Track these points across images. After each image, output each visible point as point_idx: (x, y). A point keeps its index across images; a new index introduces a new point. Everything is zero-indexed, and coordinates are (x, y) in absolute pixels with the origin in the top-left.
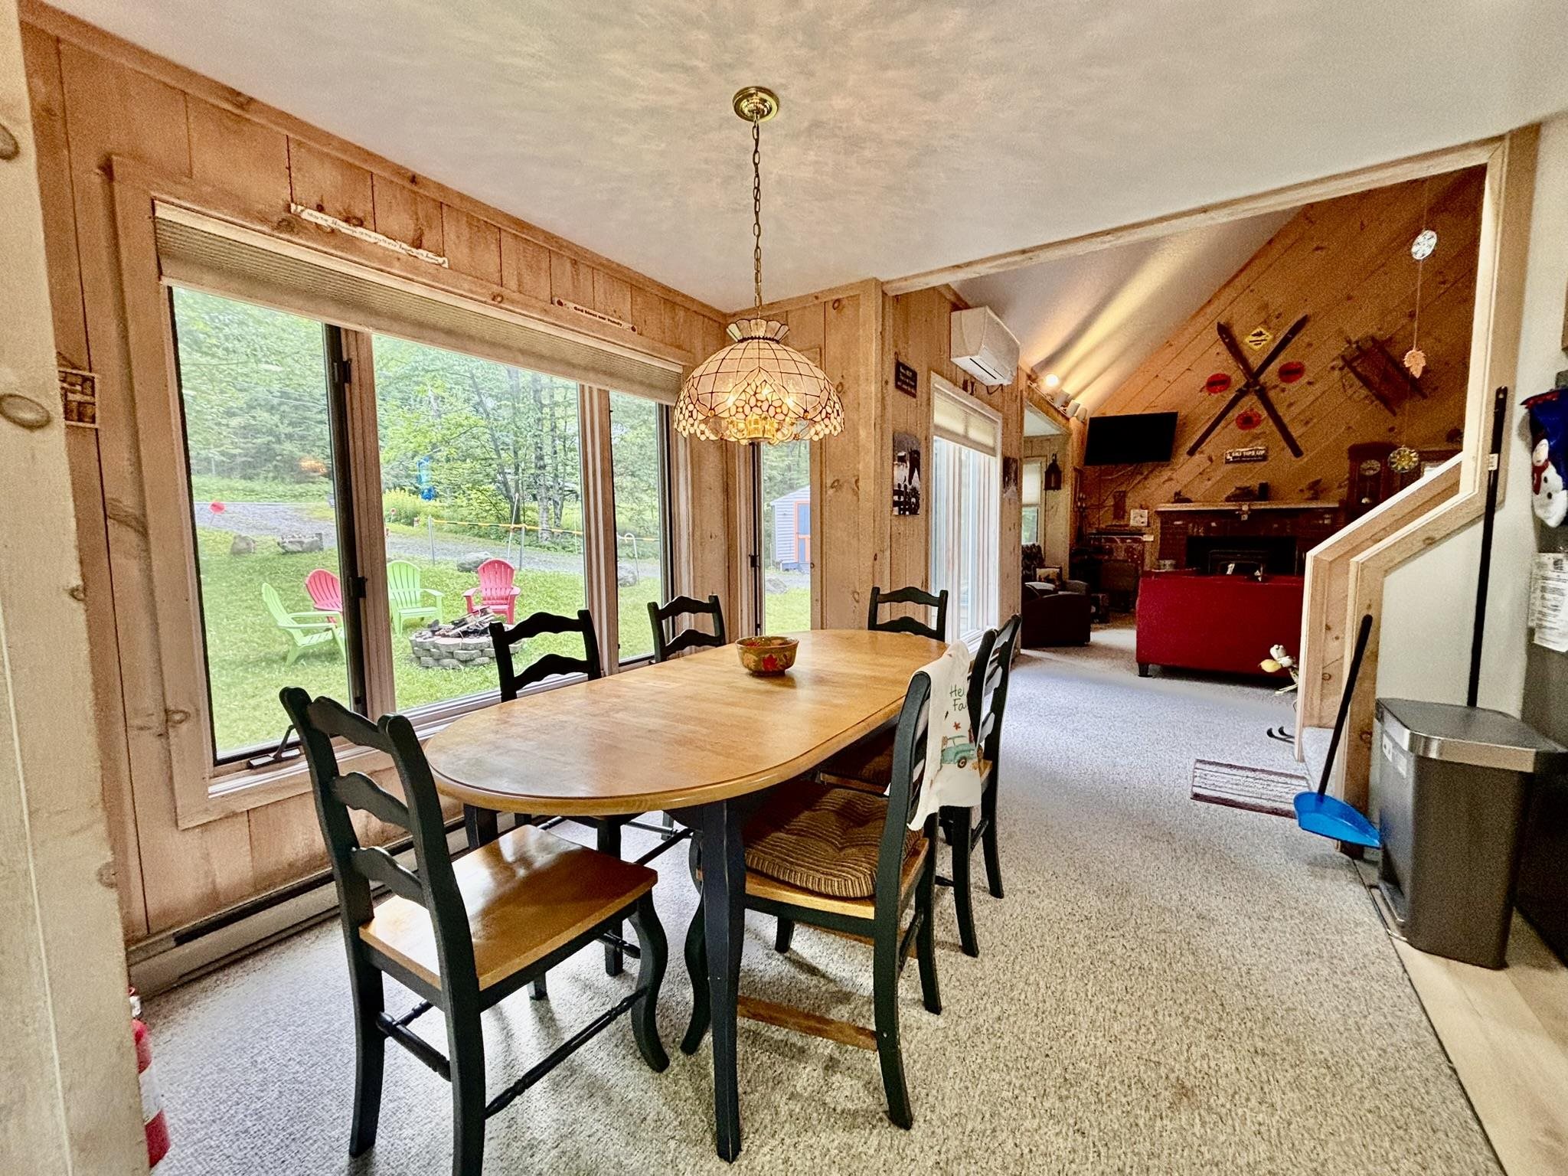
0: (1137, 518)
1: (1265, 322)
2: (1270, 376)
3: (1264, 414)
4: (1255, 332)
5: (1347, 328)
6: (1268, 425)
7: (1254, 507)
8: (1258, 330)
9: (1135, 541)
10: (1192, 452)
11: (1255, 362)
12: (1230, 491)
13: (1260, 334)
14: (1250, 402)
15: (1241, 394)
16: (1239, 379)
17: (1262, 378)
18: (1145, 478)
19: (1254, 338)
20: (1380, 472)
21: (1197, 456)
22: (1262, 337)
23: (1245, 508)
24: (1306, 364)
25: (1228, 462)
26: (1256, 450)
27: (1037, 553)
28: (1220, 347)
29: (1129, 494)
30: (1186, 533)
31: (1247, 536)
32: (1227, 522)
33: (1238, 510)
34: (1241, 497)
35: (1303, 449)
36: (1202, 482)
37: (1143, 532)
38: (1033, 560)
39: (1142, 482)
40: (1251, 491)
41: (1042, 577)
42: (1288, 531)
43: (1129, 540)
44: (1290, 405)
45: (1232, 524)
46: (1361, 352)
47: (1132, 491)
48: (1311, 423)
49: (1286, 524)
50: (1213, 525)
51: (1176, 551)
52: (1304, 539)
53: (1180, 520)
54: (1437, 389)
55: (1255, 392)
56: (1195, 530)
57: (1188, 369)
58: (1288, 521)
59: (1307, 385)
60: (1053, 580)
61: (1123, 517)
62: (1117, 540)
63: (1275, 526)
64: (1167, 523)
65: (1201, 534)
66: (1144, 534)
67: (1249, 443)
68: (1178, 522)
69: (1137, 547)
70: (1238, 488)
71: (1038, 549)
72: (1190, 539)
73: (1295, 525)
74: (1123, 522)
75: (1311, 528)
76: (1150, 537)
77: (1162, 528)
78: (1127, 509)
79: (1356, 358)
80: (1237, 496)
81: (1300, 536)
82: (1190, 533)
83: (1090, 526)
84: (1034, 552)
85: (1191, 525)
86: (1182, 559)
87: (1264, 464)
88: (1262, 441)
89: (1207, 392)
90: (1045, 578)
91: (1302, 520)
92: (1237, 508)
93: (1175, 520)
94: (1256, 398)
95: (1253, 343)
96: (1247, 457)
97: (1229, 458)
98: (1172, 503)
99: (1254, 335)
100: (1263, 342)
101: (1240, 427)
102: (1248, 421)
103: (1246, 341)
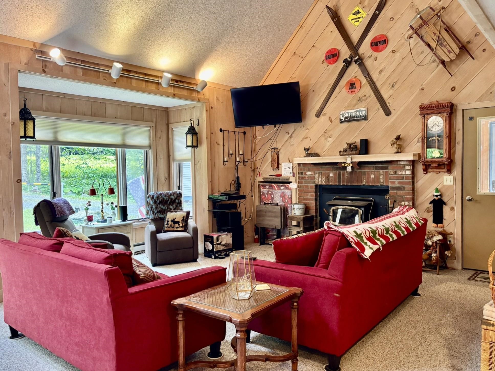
0: (286, 170)
1: (361, 3)
2: (365, 48)
3: (364, 80)
4: (354, 12)
6: (367, 90)
7: (354, 160)
8: (356, 9)
9: (287, 188)
10: (318, 115)
11: (355, 37)
12: (342, 146)
13: (358, 12)
14: (354, 69)
15: (347, 63)
16: (345, 53)
17: (361, 50)
18: (291, 137)
19: (354, 17)
21: (322, 117)
22: (359, 15)
23: (349, 161)
24: (390, 35)
25: (341, 121)
26: (360, 111)
27: (176, 199)
28: (333, 27)
29: (281, 151)
30: (314, 182)
31: (354, 184)
32: (339, 174)
33: (345, 163)
34: (348, 150)
35: (391, 109)
36: (326, 139)
37: (290, 181)
38: (170, 204)
39: (288, 141)
40: (356, 146)
41: (170, 220)
42: (382, 180)
43: (282, 188)
44: (381, 71)
45: (344, 175)
46: (424, 22)
47: (283, 148)
48: (396, 87)
49: (380, 175)
50: (331, 175)
51: (309, 197)
52: (393, 188)
53: (310, 171)
54: (484, 50)
55: (356, 61)
56: (320, 179)
57: (313, 46)
58: (381, 172)
59: (391, 53)
60: (178, 222)
61: (278, 167)
62: (275, 186)
63: (372, 176)
64: (302, 174)
65: (324, 183)
66: (290, 183)
67: (355, 105)
68: (309, 173)
69: (288, 193)
70: (348, 144)
71: (177, 196)
72: (316, 186)
73: (386, 175)
74: (278, 173)
75: (398, 178)
76: (294, 186)
77: (299, 178)
78: (280, 162)
79: (421, 26)
80: (345, 150)
81: (391, 185)
82: (317, 182)
83: (260, 176)
84: (172, 199)
85: (317, 175)
86: (312, 204)
87: (365, 122)
88: (364, 103)
89: (326, 64)
90: (172, 221)
91: (391, 171)
92: (344, 161)
93: (308, 171)
94: (357, 67)
95: (353, 21)
96: (354, 117)
97: (342, 118)
98: (305, 157)
99: (354, 14)
100: (360, 20)
101: (349, 92)
102: (353, 87)
103: (348, 19)
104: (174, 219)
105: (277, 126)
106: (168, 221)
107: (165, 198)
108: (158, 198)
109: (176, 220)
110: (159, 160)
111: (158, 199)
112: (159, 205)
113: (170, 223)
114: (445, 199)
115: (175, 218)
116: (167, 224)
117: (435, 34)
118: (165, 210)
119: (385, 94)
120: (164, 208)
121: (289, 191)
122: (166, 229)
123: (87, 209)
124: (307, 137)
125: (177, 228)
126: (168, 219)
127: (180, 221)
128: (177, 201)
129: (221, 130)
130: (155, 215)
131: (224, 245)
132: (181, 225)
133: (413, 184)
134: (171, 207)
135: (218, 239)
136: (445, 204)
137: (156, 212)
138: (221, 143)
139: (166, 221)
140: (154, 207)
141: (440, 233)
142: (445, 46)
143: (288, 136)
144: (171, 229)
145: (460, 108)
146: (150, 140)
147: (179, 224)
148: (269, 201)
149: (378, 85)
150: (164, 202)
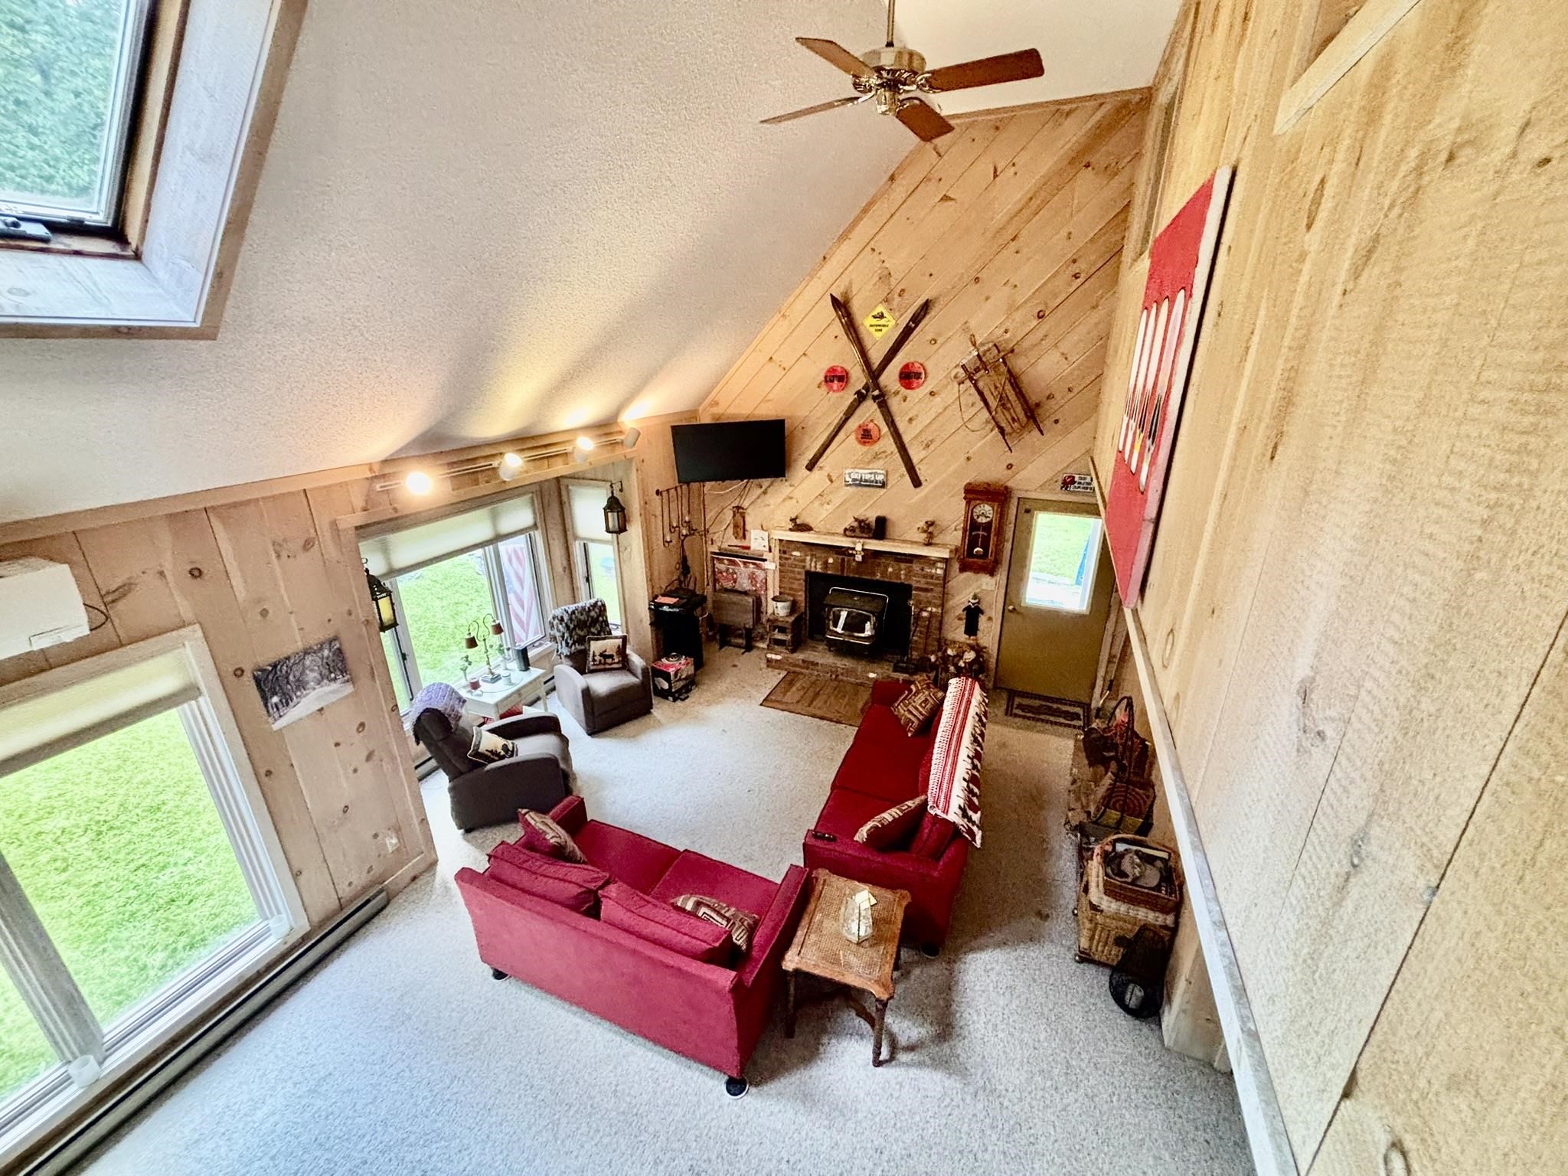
0: (757, 541)
1: (886, 300)
2: (890, 378)
3: (885, 429)
4: (875, 313)
5: (972, 323)
6: (888, 444)
7: (866, 547)
8: (880, 309)
9: (758, 567)
10: (810, 467)
11: (876, 357)
12: (850, 522)
13: (881, 316)
14: (870, 409)
15: (861, 397)
16: (859, 379)
17: (884, 380)
18: (765, 493)
19: (875, 322)
20: (991, 521)
21: (816, 472)
22: (882, 322)
23: (859, 547)
24: (929, 366)
25: (847, 484)
26: (875, 473)
27: (599, 615)
28: (838, 329)
29: (749, 511)
30: (804, 567)
31: (863, 576)
32: (843, 560)
33: (853, 549)
34: (858, 531)
35: (922, 479)
36: (822, 505)
37: (764, 558)
38: (590, 627)
39: (760, 498)
40: (868, 525)
41: (597, 653)
42: (902, 577)
43: (751, 566)
44: (911, 420)
45: (848, 563)
46: (982, 363)
47: (752, 507)
48: (932, 447)
49: (900, 570)
50: (831, 561)
51: (795, 586)
52: (918, 589)
53: (798, 551)
54: (1056, 421)
55: (875, 398)
56: (813, 564)
57: (804, 354)
58: (903, 566)
59: (928, 396)
60: (611, 656)
61: (744, 537)
62: (740, 563)
63: (890, 570)
64: (785, 553)
65: (819, 570)
66: (765, 560)
67: (869, 463)
68: (797, 554)
69: (760, 574)
70: (856, 520)
71: (600, 610)
72: (808, 573)
73: (909, 572)
74: (745, 543)
75: (925, 577)
76: (771, 566)
77: (780, 558)
78: (748, 527)
79: (977, 370)
80: (852, 529)
81: (914, 585)
82: (808, 567)
83: (713, 544)
84: (593, 616)
85: (808, 558)
86: (801, 597)
87: (881, 492)
88: (881, 462)
89: (824, 388)
90: (601, 655)
91: (916, 567)
92: (852, 546)
93: (795, 550)
94: (875, 406)
95: (872, 329)
96: (866, 481)
97: (848, 479)
98: (791, 530)
99: (874, 317)
100: (885, 329)
101: (860, 442)
102: (866, 436)
103: (866, 324)
104: (602, 651)
106: (594, 656)
107: (582, 618)
108: (572, 618)
109: (607, 652)
110: (551, 542)
111: (572, 621)
112: (574, 631)
113: (597, 658)
114: (983, 606)
115: (605, 650)
116: (594, 660)
117: (996, 388)
118: (585, 638)
119: (915, 455)
120: (582, 633)
121: (762, 572)
122: (592, 668)
123: (464, 670)
124: (791, 498)
125: (610, 664)
126: (593, 651)
127: (614, 654)
128: (600, 619)
129: (658, 493)
130: (571, 647)
131: (685, 679)
132: (616, 660)
133: (944, 588)
134: (593, 630)
135: (676, 674)
136: (982, 612)
137: (570, 642)
138: (658, 513)
139: (591, 655)
140: (566, 635)
141: (972, 648)
142: (1008, 410)
143: (760, 491)
144: (602, 667)
145: (1017, 494)
146: (535, 513)
147: (612, 659)
148: (728, 585)
149: (906, 439)
150: (581, 624)
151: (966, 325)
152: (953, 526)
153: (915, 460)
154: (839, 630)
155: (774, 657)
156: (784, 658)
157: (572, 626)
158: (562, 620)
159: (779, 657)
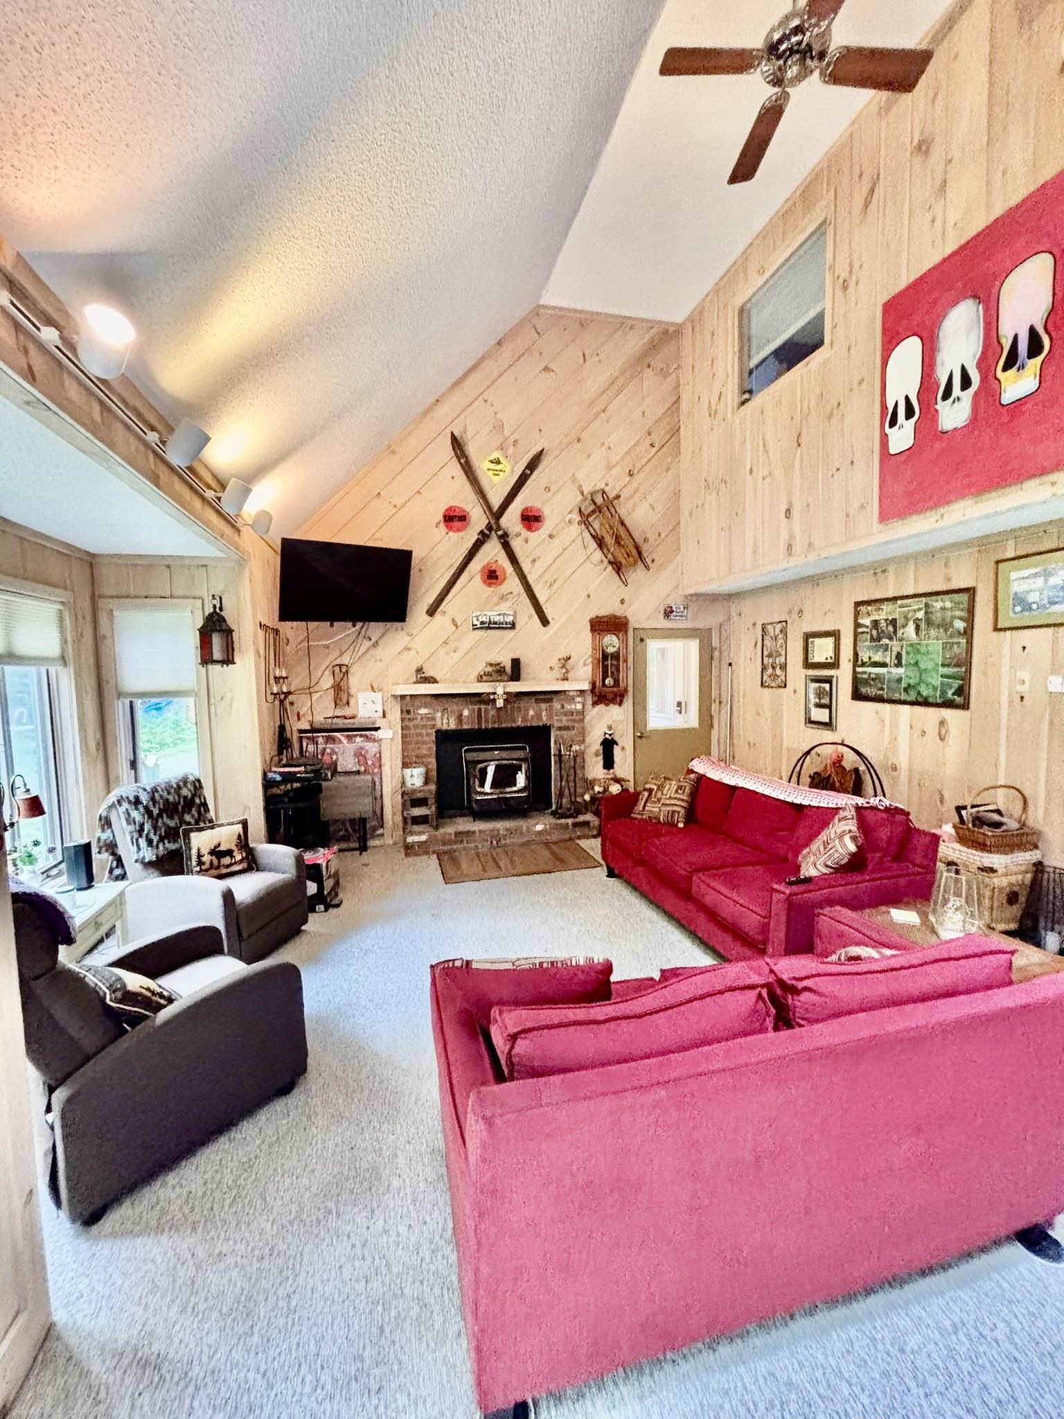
0: (366, 706)
1: (502, 448)
2: (511, 520)
3: (509, 569)
4: (492, 458)
5: (580, 476)
6: (512, 583)
7: (508, 690)
8: (496, 455)
9: (369, 739)
10: (432, 612)
11: (495, 499)
12: (481, 667)
13: (498, 462)
14: (492, 552)
15: (483, 537)
16: (480, 519)
17: (504, 521)
18: (375, 645)
19: (493, 466)
20: (618, 650)
21: (439, 617)
22: (499, 467)
23: (500, 691)
24: (545, 511)
25: (475, 628)
26: (504, 614)
27: (194, 795)
28: (455, 469)
29: (354, 669)
30: (433, 726)
31: (503, 726)
32: (480, 710)
33: (494, 693)
34: (494, 675)
35: (550, 619)
36: (447, 653)
37: (377, 726)
38: (183, 811)
39: (370, 652)
40: (504, 668)
41: (205, 851)
42: (544, 718)
43: (358, 739)
44: (534, 561)
45: (487, 711)
46: (596, 508)
47: (359, 664)
48: (556, 587)
49: (541, 710)
50: (466, 713)
51: (423, 752)
52: (558, 728)
53: (426, 707)
54: (654, 561)
55: (498, 538)
56: (445, 721)
57: (419, 492)
58: (543, 706)
59: (547, 538)
60: (229, 853)
61: (348, 704)
62: (342, 738)
63: (531, 713)
64: (408, 712)
65: (452, 727)
66: (377, 729)
67: (496, 605)
68: (423, 711)
69: (371, 748)
70: (488, 664)
71: (195, 788)
72: (438, 732)
73: (550, 709)
74: (347, 712)
75: (565, 714)
76: (390, 735)
77: (403, 720)
78: (353, 690)
79: (592, 513)
80: (487, 674)
81: (555, 724)
82: (439, 725)
83: (299, 718)
84: (185, 797)
85: (439, 714)
87: (511, 633)
88: (509, 603)
89: (443, 528)
90: (212, 852)
91: (556, 705)
92: (491, 690)
93: (420, 707)
94: (499, 546)
95: (491, 473)
96: (495, 623)
97: (476, 622)
98: (415, 683)
99: (492, 462)
100: (501, 474)
101: (485, 582)
102: (492, 576)
103: (483, 467)
104: (215, 847)
105: (359, 625)
106: (199, 856)
107: (171, 798)
108: (153, 799)
109: (223, 848)
111: (154, 805)
112: (160, 821)
113: (207, 859)
115: (219, 845)
116: (200, 863)
117: (611, 527)
118: (176, 830)
119: (541, 595)
120: (172, 824)
121: (376, 744)
124: (409, 649)
125: (228, 866)
126: (199, 850)
127: (234, 848)
128: (197, 801)
129: (261, 626)
130: (157, 847)
132: (238, 857)
133: (583, 723)
134: (187, 818)
135: (327, 867)
136: (616, 743)
137: (155, 839)
139: (194, 858)
140: (147, 827)
141: (615, 781)
142: (623, 546)
143: (367, 644)
144: (215, 873)
145: (632, 624)
147: (232, 856)
149: (531, 579)
150: (170, 809)
151: (574, 479)
152: (582, 661)
153: (542, 599)
154: (487, 788)
155: (416, 838)
156: (430, 837)
157: (156, 811)
158: (137, 802)
159: (423, 838)
